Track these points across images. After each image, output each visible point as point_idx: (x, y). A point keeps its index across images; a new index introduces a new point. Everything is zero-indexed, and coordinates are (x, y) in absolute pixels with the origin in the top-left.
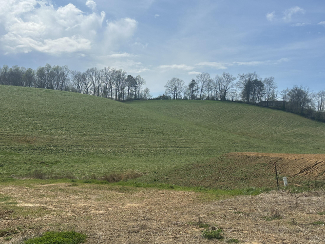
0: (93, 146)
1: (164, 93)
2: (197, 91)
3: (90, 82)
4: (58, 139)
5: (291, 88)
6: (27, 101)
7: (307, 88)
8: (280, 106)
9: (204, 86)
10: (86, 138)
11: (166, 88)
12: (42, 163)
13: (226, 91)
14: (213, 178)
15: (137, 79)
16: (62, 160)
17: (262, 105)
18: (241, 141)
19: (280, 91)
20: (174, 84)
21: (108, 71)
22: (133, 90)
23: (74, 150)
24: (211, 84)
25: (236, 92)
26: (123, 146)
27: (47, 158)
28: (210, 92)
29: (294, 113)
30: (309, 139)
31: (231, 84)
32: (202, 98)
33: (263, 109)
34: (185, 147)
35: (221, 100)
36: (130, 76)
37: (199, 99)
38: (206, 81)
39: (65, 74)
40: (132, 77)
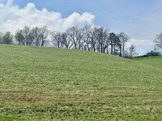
3: (71, 43)
4: (69, 95)
6: (14, 55)
10: (107, 93)
15: (120, 36)
21: (90, 29)
22: (116, 48)
36: (113, 34)
39: (45, 35)
40: (115, 35)
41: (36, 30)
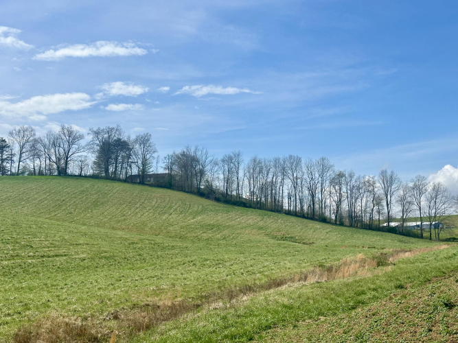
2: (10, 159)
5: (179, 151)
7: (204, 151)
8: (164, 182)
9: (24, 150)
13: (67, 158)
19: (162, 157)
24: (39, 146)
25: (85, 158)
28: (37, 162)
29: (187, 192)
30: (226, 232)
31: (77, 146)
32: (23, 173)
34: (56, 256)
35: (60, 174)
37: (18, 174)
38: (27, 141)
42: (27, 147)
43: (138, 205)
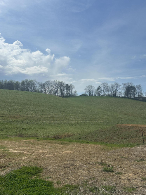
0: (48, 120)
1: (84, 93)
2: (101, 92)
3: (47, 88)
4: (30, 116)
6: (16, 97)
8: (145, 100)
10: (45, 116)
11: (85, 90)
12: (22, 129)
13: (116, 92)
14: (110, 138)
15: (70, 86)
16: (33, 127)
17: (135, 99)
18: (125, 118)
20: (90, 88)
21: (56, 82)
22: (69, 91)
23: (39, 122)
24: (108, 88)
25: (121, 92)
26: (63, 120)
27: (25, 126)
28: (108, 92)
31: (119, 88)
32: (104, 95)
33: (136, 101)
34: (95, 121)
35: (114, 96)
36: (67, 84)
37: (102, 96)
38: (106, 87)
39: (35, 84)
40: (68, 85)
41: (31, 81)
42: (106, 88)
43: (134, 107)
